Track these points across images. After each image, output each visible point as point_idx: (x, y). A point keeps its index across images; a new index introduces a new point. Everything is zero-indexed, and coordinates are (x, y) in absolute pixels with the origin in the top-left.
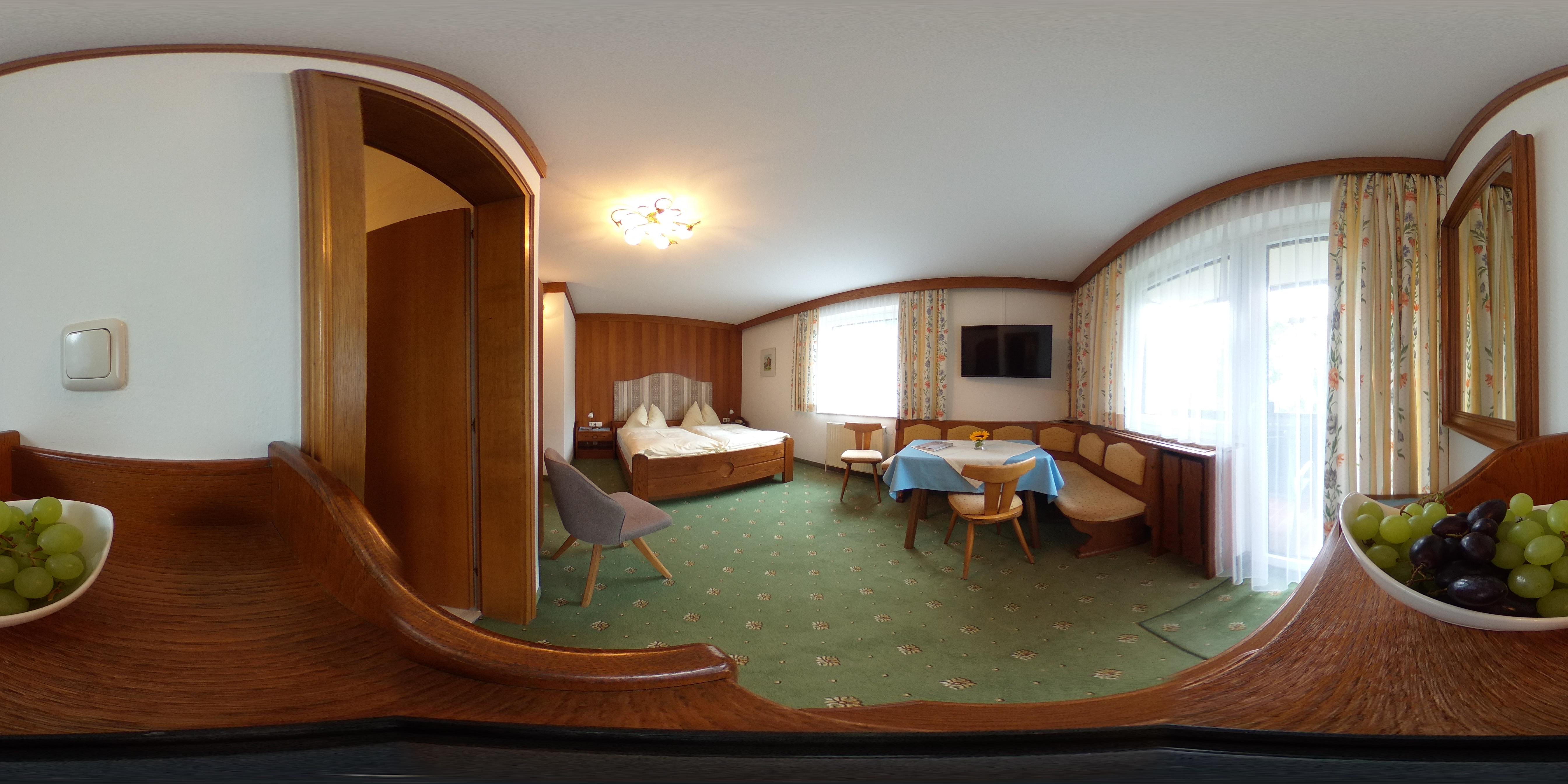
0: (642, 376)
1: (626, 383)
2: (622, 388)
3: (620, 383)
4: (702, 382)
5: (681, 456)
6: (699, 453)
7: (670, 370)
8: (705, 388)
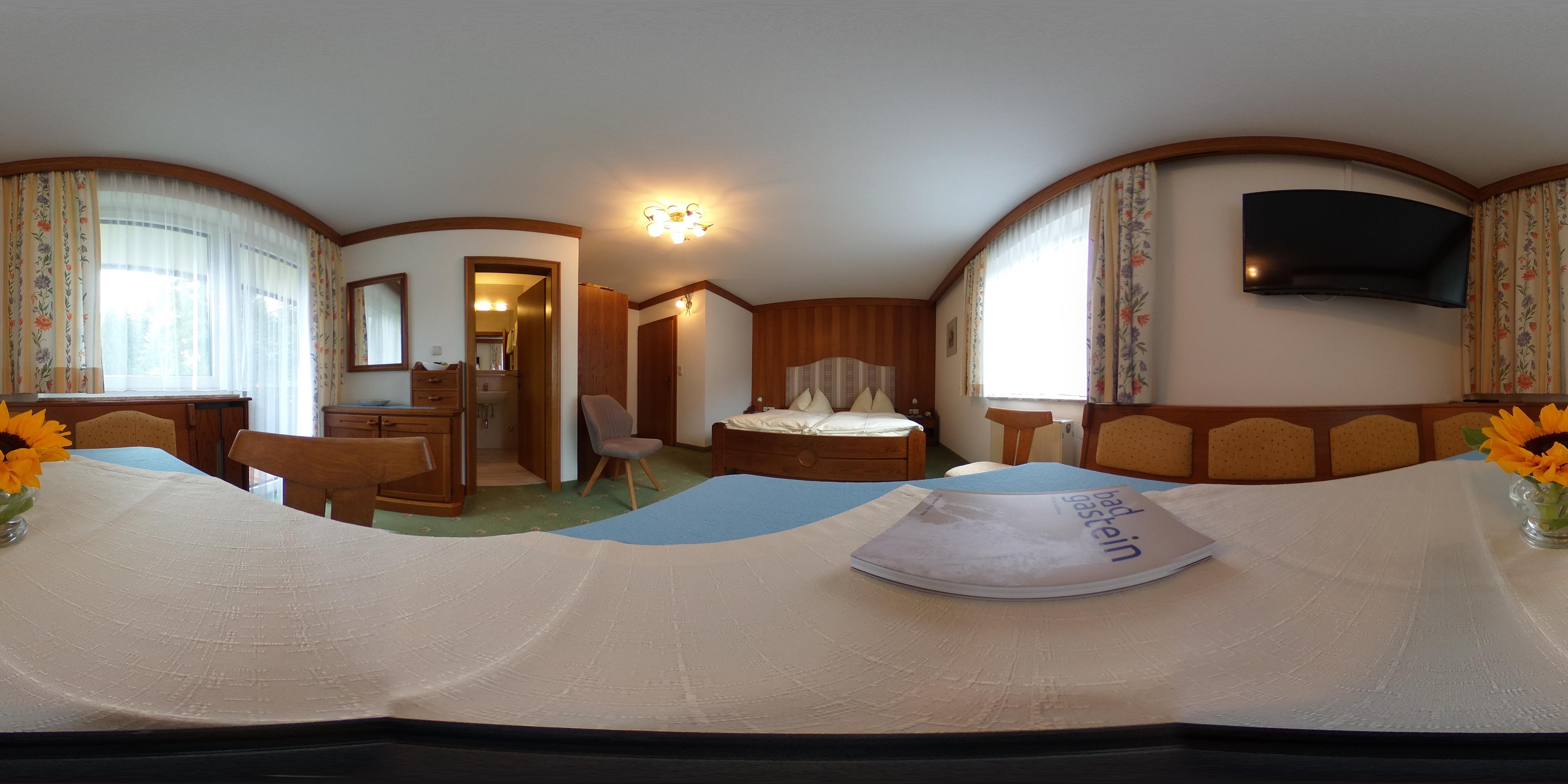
0: (813, 361)
1: (797, 368)
2: (793, 373)
3: (791, 368)
4: (882, 367)
5: (761, 431)
6: (781, 431)
7: (844, 353)
8: (884, 373)
